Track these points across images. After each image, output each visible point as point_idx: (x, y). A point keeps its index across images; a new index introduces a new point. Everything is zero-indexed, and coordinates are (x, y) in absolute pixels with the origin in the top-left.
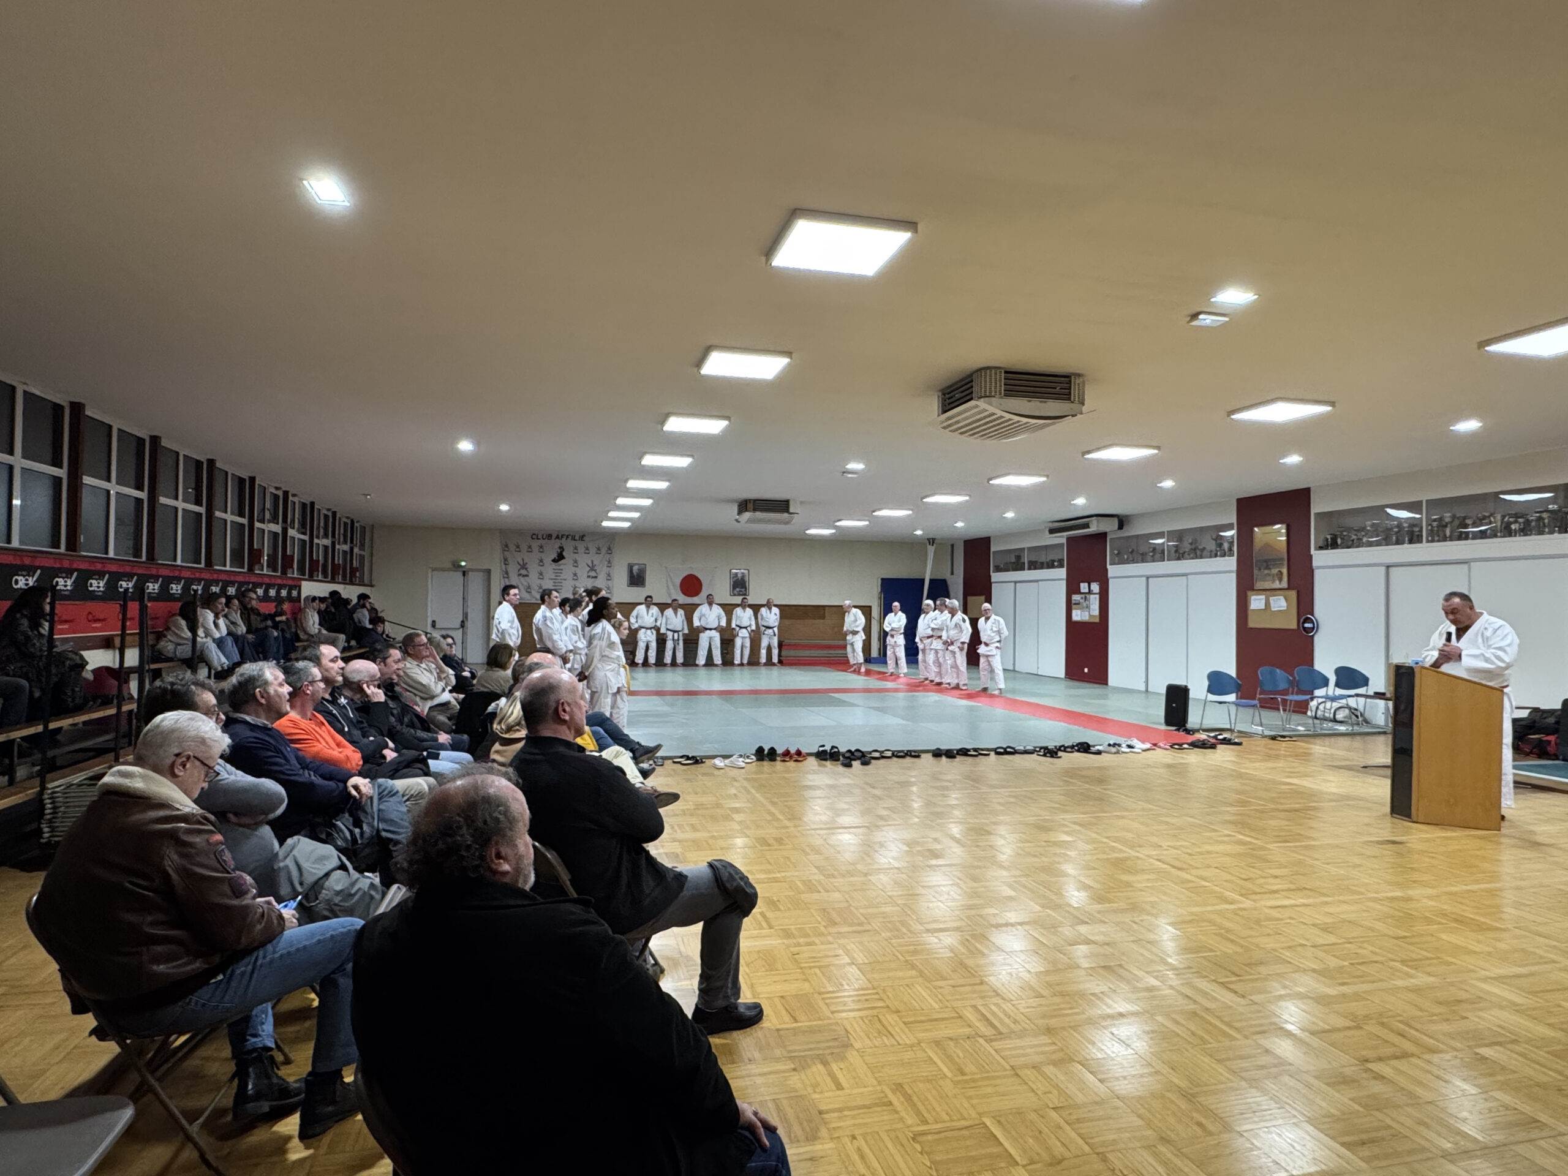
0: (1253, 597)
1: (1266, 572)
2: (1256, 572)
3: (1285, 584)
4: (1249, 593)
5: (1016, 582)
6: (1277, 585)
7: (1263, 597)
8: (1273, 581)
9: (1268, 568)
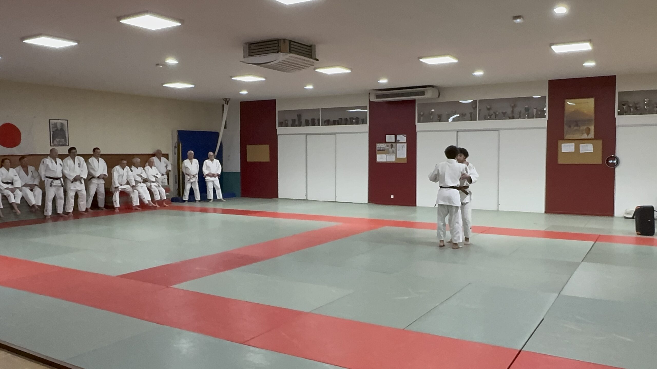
0: (563, 145)
1: (576, 128)
2: (566, 127)
3: (592, 135)
4: (559, 142)
5: (307, 135)
6: (585, 136)
7: (573, 144)
8: (582, 134)
9: (577, 125)
